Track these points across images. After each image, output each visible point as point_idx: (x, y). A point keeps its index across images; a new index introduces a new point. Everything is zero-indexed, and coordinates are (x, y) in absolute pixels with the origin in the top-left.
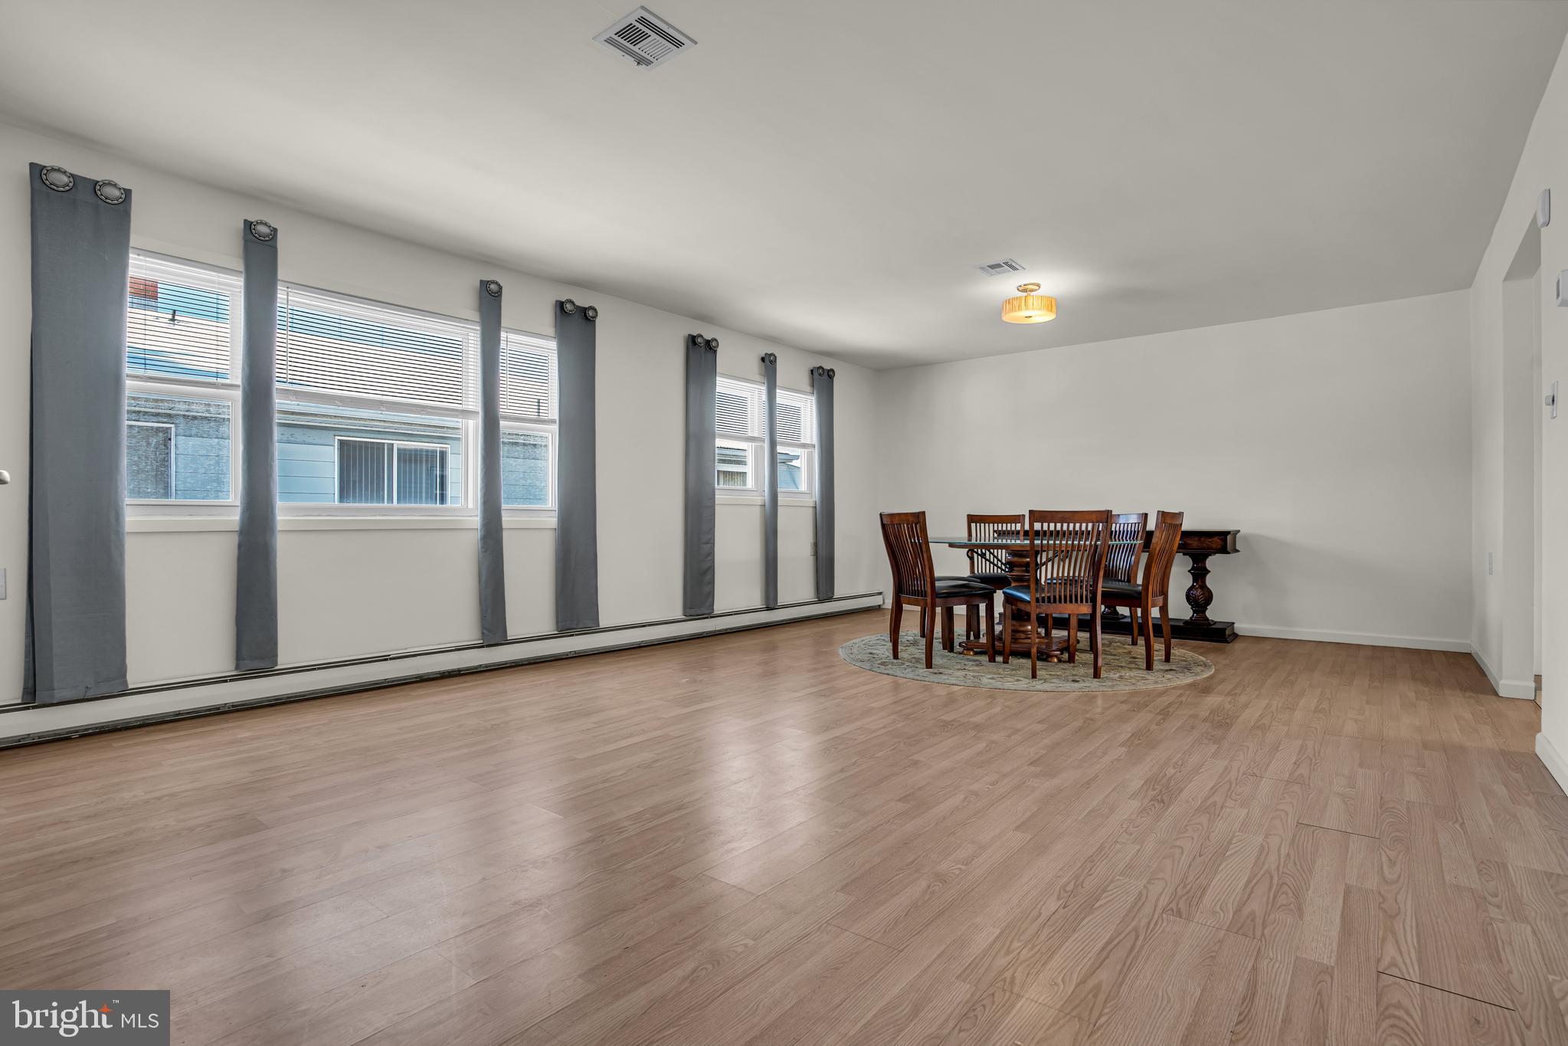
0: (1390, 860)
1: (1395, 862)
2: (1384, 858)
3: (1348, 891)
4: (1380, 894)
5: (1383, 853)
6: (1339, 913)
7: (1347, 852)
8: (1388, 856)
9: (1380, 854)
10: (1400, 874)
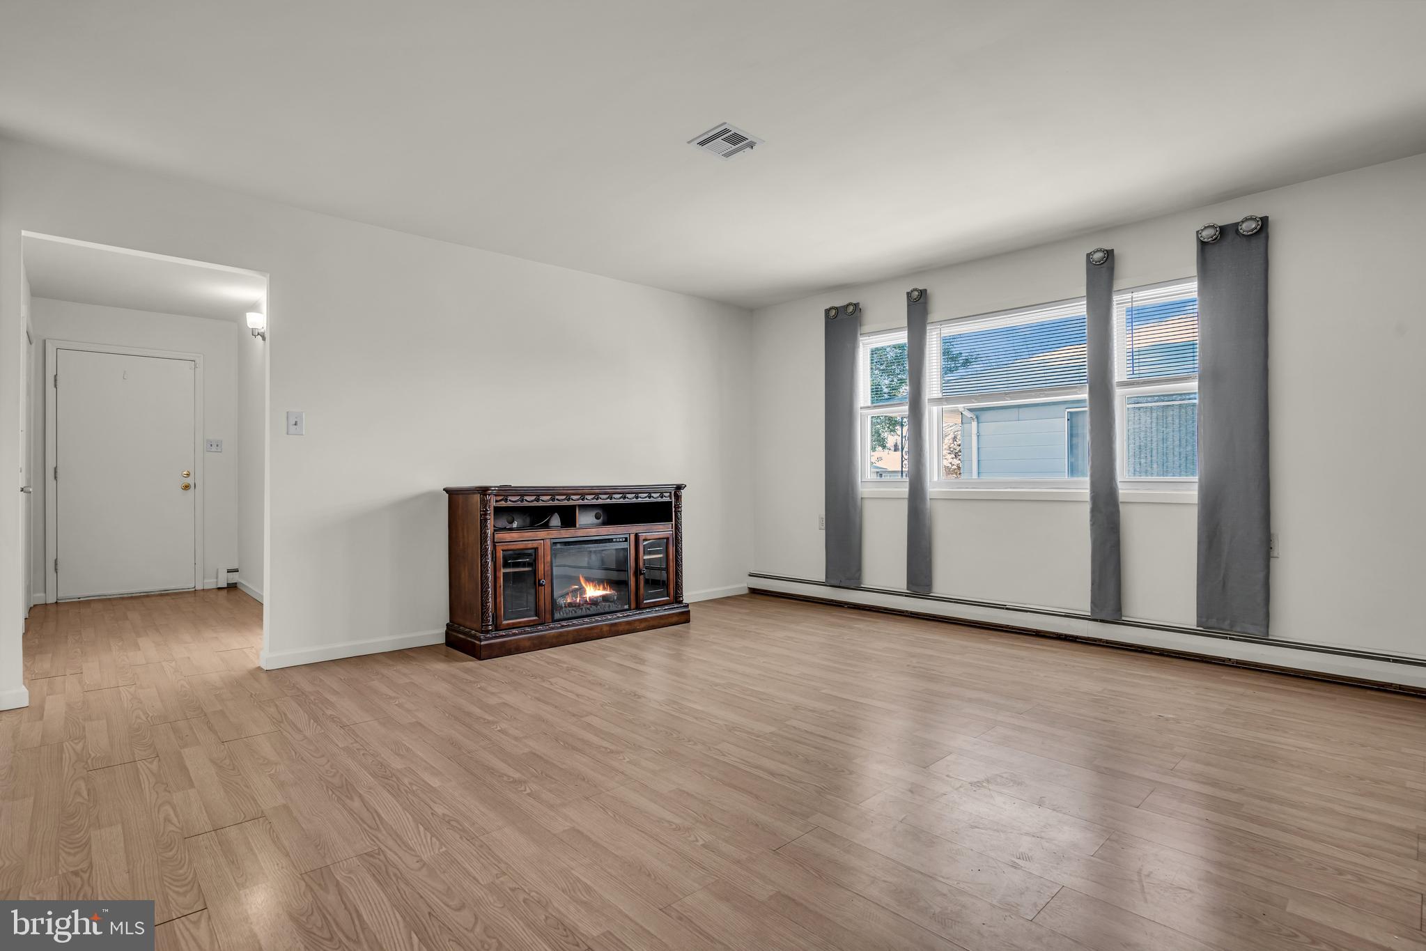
0: (170, 821)
1: (165, 821)
2: (175, 820)
3: (192, 785)
4: (170, 792)
5: (178, 824)
6: (191, 771)
7: (206, 811)
8: (172, 824)
9: (179, 823)
10: (158, 813)
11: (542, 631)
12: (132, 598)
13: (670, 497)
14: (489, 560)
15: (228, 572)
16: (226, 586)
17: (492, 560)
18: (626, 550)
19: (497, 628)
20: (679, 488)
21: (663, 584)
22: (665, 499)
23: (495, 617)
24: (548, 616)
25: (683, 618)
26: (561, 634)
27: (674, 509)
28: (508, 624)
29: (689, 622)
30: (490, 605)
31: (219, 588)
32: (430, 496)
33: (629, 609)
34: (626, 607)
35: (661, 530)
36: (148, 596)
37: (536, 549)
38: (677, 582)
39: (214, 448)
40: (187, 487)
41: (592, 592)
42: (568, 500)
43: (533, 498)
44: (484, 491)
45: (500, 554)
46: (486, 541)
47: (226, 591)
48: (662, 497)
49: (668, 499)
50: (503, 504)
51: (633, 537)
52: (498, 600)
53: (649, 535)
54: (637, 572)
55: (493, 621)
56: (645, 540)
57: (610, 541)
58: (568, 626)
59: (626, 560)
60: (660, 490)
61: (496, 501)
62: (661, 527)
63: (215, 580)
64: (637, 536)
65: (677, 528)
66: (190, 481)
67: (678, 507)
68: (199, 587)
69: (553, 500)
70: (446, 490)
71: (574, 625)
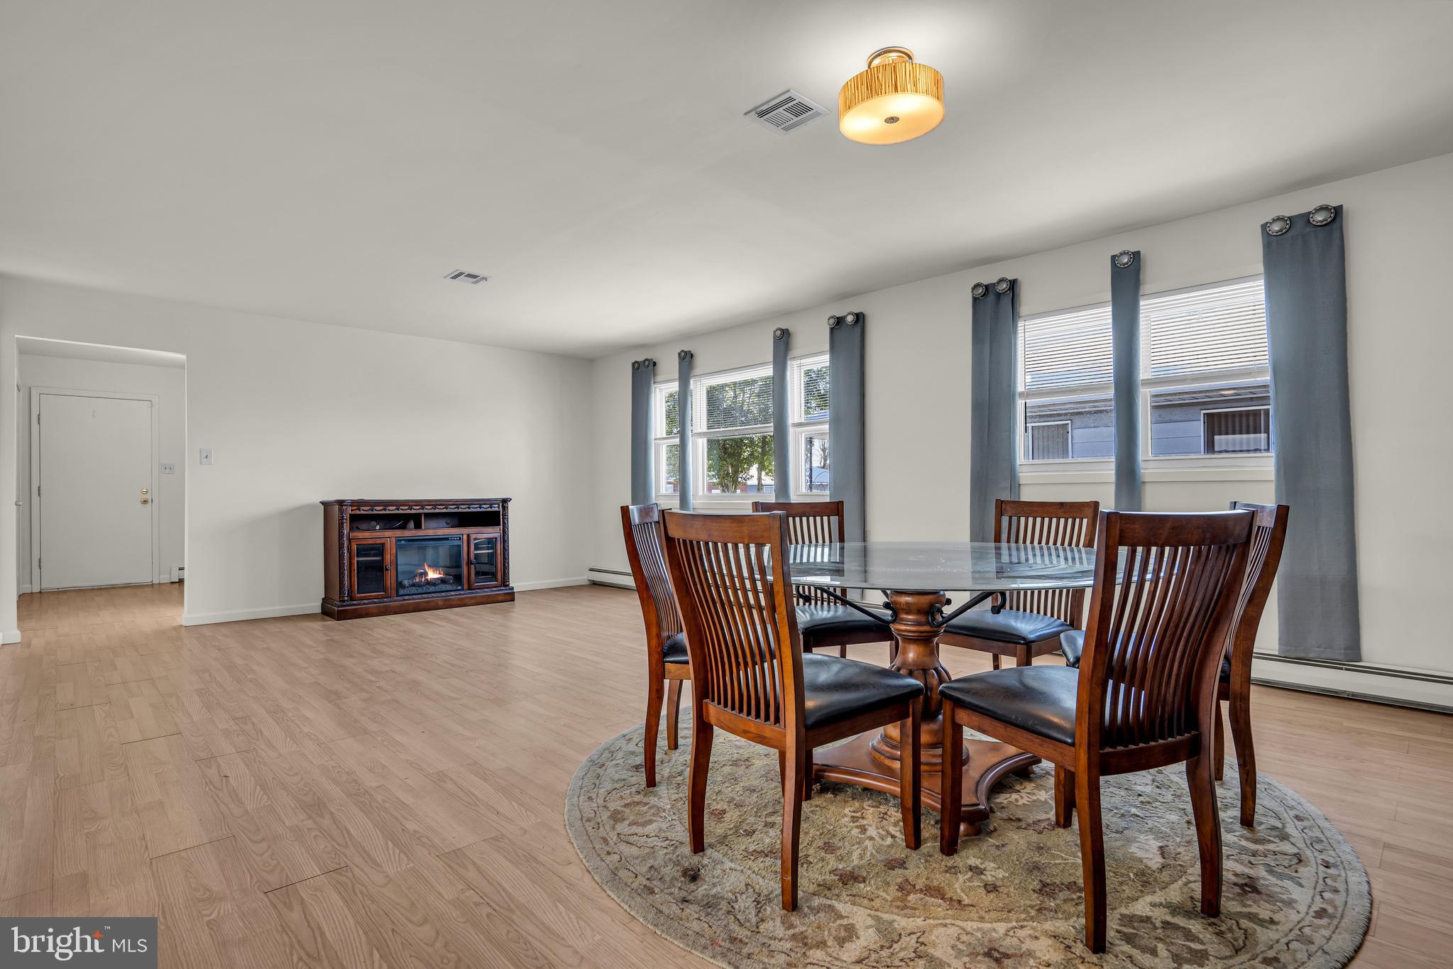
11: (386, 602)
12: (101, 589)
13: (499, 507)
14: (346, 551)
15: (180, 569)
16: (178, 581)
17: (348, 551)
18: (459, 546)
19: (352, 599)
20: (505, 501)
21: (493, 575)
22: (493, 509)
23: (351, 591)
24: (394, 592)
25: (508, 598)
26: (402, 605)
27: (501, 517)
28: (360, 597)
29: (514, 600)
30: (346, 583)
31: (172, 583)
32: (309, 507)
33: (462, 589)
34: (460, 588)
35: (492, 532)
36: (113, 587)
37: (383, 544)
38: (504, 572)
39: (168, 471)
40: (145, 502)
41: (432, 575)
42: (411, 509)
43: (382, 508)
44: (341, 503)
45: (355, 547)
46: (343, 538)
47: (177, 584)
48: (491, 508)
49: (497, 509)
50: (357, 512)
51: (465, 537)
52: (353, 580)
53: (479, 536)
54: (469, 563)
55: (348, 594)
56: (475, 539)
57: (447, 539)
58: (409, 599)
59: (459, 554)
60: (490, 502)
61: (352, 510)
62: (490, 530)
63: (169, 576)
64: (468, 536)
65: (505, 533)
66: (148, 497)
67: (505, 515)
68: (156, 581)
69: (398, 509)
70: (322, 503)
71: (413, 599)
